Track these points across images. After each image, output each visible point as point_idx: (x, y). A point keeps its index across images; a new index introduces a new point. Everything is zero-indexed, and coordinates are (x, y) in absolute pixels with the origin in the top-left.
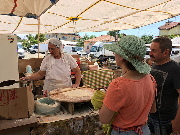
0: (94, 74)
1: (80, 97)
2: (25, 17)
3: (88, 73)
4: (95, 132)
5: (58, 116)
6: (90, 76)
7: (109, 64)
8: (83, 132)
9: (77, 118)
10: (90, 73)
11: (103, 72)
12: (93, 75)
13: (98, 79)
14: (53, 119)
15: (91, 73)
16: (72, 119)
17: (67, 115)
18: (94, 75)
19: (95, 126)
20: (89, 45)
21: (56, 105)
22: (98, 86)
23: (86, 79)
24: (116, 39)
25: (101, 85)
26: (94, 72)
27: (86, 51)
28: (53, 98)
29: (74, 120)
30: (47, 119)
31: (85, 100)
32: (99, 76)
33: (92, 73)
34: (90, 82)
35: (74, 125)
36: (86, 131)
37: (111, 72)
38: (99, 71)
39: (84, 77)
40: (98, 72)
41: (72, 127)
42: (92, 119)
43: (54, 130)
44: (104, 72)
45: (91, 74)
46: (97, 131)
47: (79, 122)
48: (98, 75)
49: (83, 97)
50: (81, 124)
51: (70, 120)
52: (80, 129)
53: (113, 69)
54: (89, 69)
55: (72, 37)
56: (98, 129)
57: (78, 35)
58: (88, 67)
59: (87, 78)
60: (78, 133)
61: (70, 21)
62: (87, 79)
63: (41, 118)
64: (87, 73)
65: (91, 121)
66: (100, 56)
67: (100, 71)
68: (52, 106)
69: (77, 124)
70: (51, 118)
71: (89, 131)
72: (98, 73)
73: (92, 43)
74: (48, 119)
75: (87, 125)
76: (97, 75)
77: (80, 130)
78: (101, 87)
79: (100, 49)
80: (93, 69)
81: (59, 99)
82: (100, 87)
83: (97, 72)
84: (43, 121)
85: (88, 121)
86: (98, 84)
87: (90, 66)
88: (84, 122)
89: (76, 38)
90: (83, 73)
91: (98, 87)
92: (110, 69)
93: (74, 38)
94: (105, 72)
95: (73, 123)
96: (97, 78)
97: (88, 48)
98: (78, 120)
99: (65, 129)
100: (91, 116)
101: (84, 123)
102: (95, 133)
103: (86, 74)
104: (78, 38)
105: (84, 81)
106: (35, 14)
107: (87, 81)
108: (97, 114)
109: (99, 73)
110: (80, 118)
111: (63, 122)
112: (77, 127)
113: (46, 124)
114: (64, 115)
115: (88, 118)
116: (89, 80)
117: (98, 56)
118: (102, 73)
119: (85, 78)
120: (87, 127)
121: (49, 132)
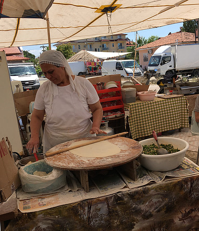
0: (149, 107)
1: (101, 158)
2: (24, 17)
3: (138, 107)
4: (135, 223)
5: (60, 195)
6: (141, 111)
7: (178, 87)
8: (109, 224)
9: (95, 200)
10: (141, 106)
11: (166, 103)
12: (147, 110)
13: (158, 115)
14: (49, 203)
15: (143, 105)
16: (85, 202)
17: (76, 193)
18: (149, 109)
19: (133, 212)
20: (146, 54)
21: (53, 175)
22: (159, 128)
23: (134, 118)
24: (196, 38)
25: (164, 127)
26: (148, 104)
27: (141, 66)
28: (50, 162)
29: (89, 203)
30: (37, 203)
31: (108, 163)
32: (160, 109)
33: (146, 105)
34: (143, 122)
35: (89, 212)
36: (116, 222)
37: (182, 100)
38: (158, 102)
39: (131, 114)
40: (156, 102)
41: (86, 217)
42: (126, 199)
43: (52, 224)
44: (168, 102)
45: (144, 108)
46: (138, 221)
47: (100, 206)
48: (157, 107)
49: (107, 158)
50: (104, 209)
51: (82, 204)
52: (102, 220)
53: (185, 95)
54: (139, 99)
55: (117, 44)
56: (139, 218)
57: (127, 39)
58: (137, 95)
59: (136, 115)
60: (99, 227)
61: (101, 14)
62: (137, 118)
63: (27, 201)
64: (135, 107)
65: (124, 204)
66: (167, 72)
67: (160, 101)
68: (47, 179)
69: (96, 210)
70: (46, 200)
71: (122, 223)
72: (156, 105)
73: (152, 49)
74: (39, 203)
75: (117, 211)
76: (154, 108)
77: (102, 222)
78: (165, 129)
79: (166, 60)
80: (146, 98)
81: (60, 163)
82: (162, 130)
83: (153, 103)
84: (29, 208)
85: (119, 204)
86: (159, 125)
87: (140, 93)
88: (108, 206)
89: (124, 45)
90: (128, 107)
91: (159, 130)
92: (180, 95)
93: (121, 44)
94: (171, 102)
95: (86, 208)
96: (155, 113)
97: (146, 60)
98: (96, 203)
99: (71, 220)
100: (123, 194)
101: (109, 209)
102: (134, 225)
103: (133, 108)
104: (127, 44)
105: (131, 121)
106: (39, 11)
107: (137, 120)
108: (135, 190)
109: (158, 104)
110: (100, 199)
111: (67, 208)
112: (96, 216)
113: (34, 214)
114: (72, 194)
115: (118, 199)
116: (140, 120)
117: (163, 72)
118: (163, 103)
119: (132, 116)
120: (117, 215)
121: (42, 228)
